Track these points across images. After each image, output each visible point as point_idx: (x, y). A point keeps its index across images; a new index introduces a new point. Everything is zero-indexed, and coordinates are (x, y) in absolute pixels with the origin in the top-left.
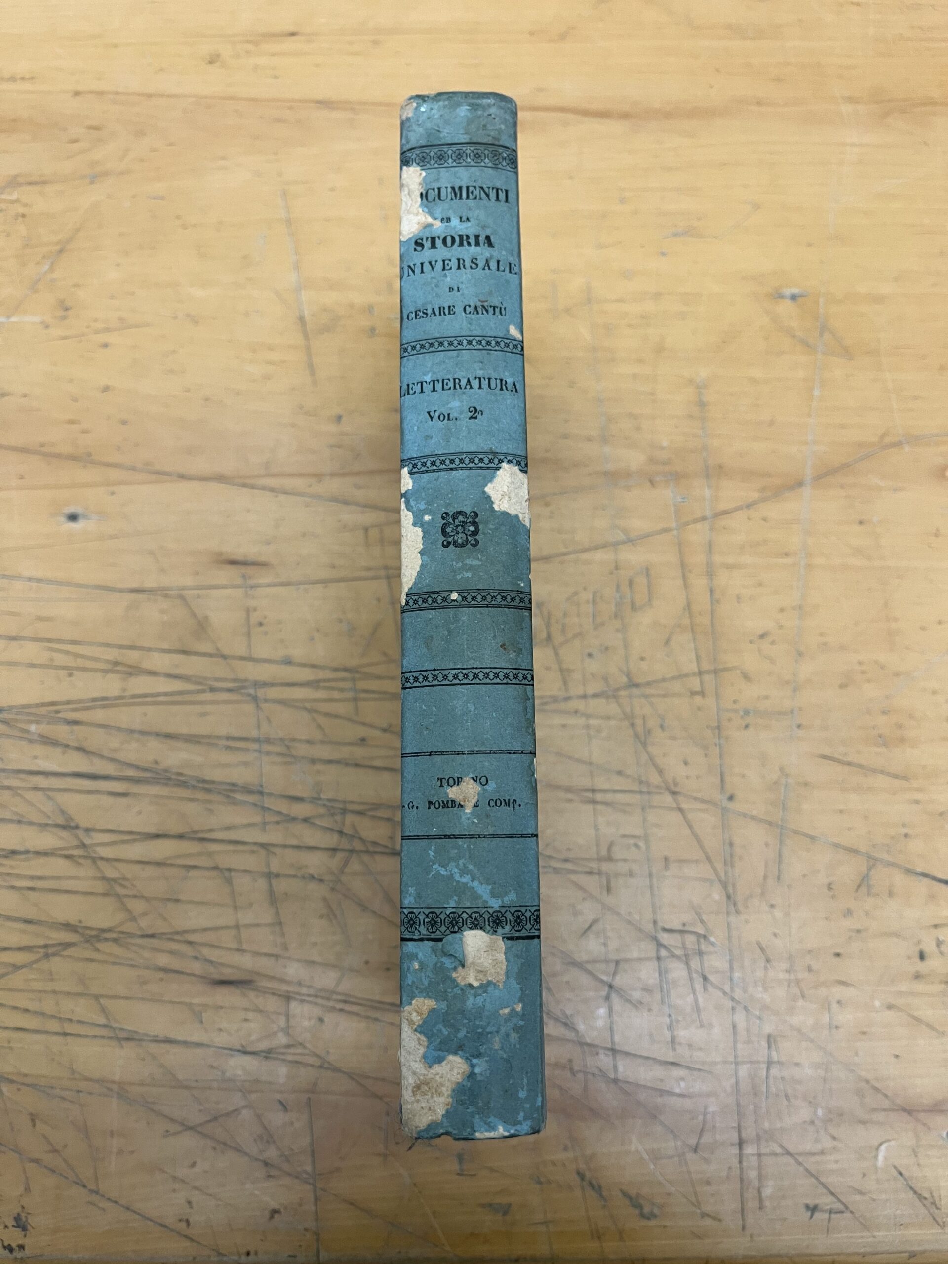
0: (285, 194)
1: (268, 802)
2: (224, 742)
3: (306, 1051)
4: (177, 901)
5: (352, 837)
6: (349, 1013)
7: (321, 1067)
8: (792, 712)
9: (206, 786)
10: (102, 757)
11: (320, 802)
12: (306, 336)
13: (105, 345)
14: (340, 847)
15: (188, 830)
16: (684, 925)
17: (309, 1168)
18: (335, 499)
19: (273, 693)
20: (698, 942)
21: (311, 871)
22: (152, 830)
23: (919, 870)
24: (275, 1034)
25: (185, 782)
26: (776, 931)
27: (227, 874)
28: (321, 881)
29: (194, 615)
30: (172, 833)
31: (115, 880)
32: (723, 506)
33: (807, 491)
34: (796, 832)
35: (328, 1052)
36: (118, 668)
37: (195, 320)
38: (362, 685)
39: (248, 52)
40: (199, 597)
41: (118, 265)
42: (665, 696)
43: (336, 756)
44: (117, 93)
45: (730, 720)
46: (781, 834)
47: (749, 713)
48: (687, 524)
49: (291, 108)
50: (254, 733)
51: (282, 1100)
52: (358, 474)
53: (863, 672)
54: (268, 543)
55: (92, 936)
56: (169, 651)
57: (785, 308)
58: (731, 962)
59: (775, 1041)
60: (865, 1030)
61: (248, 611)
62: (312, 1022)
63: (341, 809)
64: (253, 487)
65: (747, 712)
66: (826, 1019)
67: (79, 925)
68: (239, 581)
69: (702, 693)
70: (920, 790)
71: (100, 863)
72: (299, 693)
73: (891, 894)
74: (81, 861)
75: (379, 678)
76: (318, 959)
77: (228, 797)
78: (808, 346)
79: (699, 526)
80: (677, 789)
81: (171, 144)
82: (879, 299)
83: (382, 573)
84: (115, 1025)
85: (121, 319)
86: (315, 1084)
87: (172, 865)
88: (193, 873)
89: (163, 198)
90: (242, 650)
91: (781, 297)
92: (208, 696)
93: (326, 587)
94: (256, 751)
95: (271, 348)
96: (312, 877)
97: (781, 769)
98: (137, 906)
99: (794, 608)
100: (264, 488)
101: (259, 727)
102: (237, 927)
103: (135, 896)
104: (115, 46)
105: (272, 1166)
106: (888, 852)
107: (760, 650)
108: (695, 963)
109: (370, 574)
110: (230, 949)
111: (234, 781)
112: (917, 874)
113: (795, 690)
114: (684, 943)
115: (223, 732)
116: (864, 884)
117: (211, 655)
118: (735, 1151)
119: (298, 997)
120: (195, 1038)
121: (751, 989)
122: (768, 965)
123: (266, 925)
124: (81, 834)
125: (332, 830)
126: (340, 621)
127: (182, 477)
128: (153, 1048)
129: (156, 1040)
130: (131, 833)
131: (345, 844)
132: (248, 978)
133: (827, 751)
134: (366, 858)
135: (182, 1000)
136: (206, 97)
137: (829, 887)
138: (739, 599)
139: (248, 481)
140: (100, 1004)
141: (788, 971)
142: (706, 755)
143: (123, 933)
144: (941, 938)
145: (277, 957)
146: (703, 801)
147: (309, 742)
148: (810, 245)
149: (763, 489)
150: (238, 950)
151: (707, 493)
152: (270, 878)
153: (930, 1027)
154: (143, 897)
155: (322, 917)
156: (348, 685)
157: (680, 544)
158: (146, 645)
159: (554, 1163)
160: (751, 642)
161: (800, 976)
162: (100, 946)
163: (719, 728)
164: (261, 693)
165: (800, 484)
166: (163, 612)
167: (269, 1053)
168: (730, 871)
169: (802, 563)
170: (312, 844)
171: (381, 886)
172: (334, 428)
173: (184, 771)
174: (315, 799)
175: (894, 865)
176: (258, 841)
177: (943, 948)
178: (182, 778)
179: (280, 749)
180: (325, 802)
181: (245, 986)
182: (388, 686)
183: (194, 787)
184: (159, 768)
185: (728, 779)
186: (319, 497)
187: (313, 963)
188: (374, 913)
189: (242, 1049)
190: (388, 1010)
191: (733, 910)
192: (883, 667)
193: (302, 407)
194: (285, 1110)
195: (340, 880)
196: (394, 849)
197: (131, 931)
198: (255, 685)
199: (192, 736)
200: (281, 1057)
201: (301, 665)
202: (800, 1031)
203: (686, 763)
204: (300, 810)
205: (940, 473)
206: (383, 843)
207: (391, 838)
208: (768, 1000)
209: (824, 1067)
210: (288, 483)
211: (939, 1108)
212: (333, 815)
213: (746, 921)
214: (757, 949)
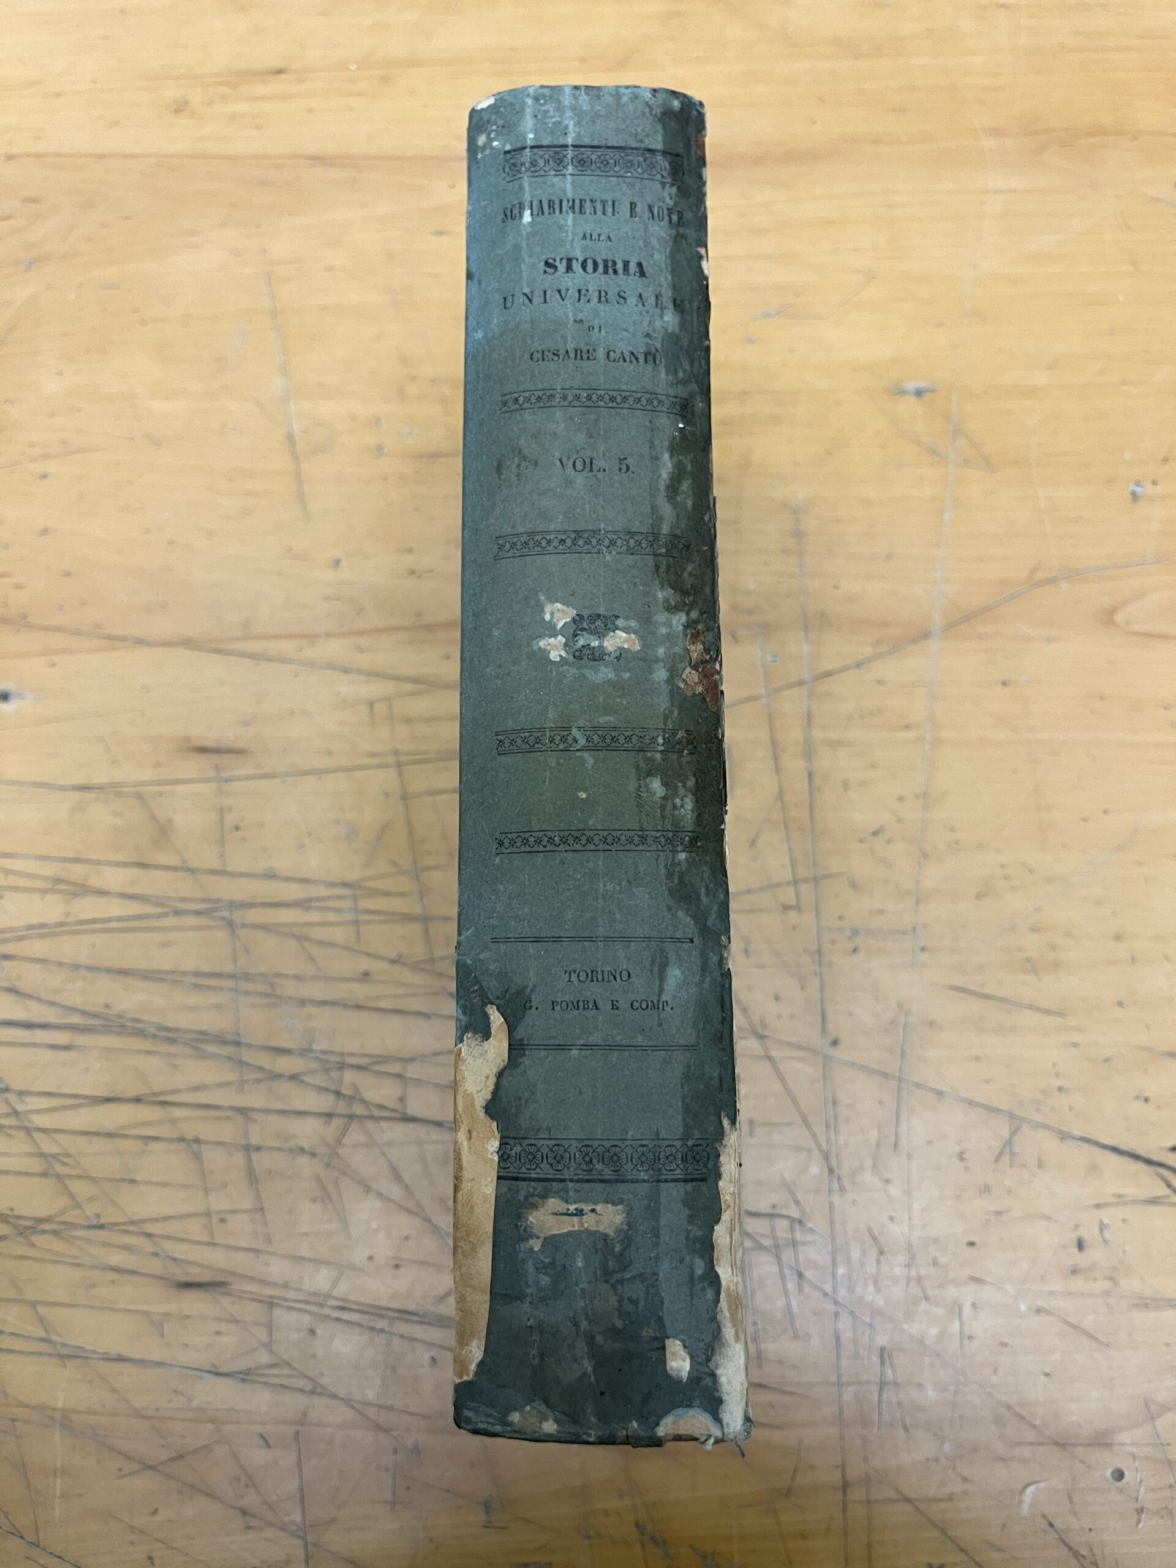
0: (269, 276)
1: (247, 1056)
2: (192, 979)
3: (295, 1373)
4: (133, 1182)
5: (352, 1098)
6: (348, 1322)
7: (312, 1392)
8: (914, 930)
9: (170, 1035)
10: (39, 1000)
11: (312, 1055)
12: (295, 456)
13: (44, 476)
14: (336, 1112)
15: (146, 1092)
16: (774, 1206)
17: (298, 1519)
18: (331, 666)
19: (253, 916)
20: (792, 1230)
21: (304, 1143)
22: (101, 1092)
23: (1078, 1133)
24: (254, 1350)
25: (144, 1030)
26: (893, 1214)
27: (195, 1147)
28: (313, 1155)
29: (153, 818)
30: (124, 1096)
31: (54, 1156)
32: (827, 665)
33: (934, 645)
34: (919, 1086)
35: (322, 1374)
36: (62, 887)
37: (156, 442)
38: (365, 904)
39: (224, 98)
40: (161, 794)
41: (60, 373)
42: (751, 912)
43: (330, 996)
44: (58, 155)
46: (899, 1089)
47: (857, 932)
48: (779, 690)
49: (278, 166)
50: (229, 968)
51: (263, 1434)
52: (361, 633)
53: (1007, 878)
54: (247, 724)
55: (27, 1228)
56: (125, 865)
57: (908, 407)
58: (833, 1253)
59: (890, 1356)
60: (1006, 1340)
61: (222, 811)
62: (302, 1335)
63: (339, 1063)
64: (227, 653)
65: (855, 932)
66: (956, 1327)
67: (9, 1212)
68: (211, 773)
69: (798, 908)
70: (1080, 1030)
71: (37, 1135)
72: (286, 916)
73: (1040, 1165)
74: (13, 1132)
75: (387, 894)
76: (305, 1252)
77: (197, 1049)
78: (937, 455)
79: (795, 691)
80: (766, 1034)
81: (126, 218)
82: (1028, 392)
83: (391, 759)
84: (54, 1338)
85: (64, 442)
86: (305, 1414)
87: (125, 1136)
88: (154, 1146)
89: (116, 286)
90: (214, 863)
91: (902, 392)
92: (171, 921)
93: (320, 778)
94: (230, 989)
95: (251, 475)
96: (302, 1150)
97: (900, 1006)
98: (82, 1189)
99: (917, 796)
100: (242, 654)
101: (235, 959)
102: (208, 1214)
103: (79, 1177)
104: (58, 95)
105: (253, 1515)
106: (1038, 1110)
107: (872, 851)
108: (787, 1256)
109: (376, 761)
110: (200, 1243)
111: (204, 1029)
112: (1074, 1138)
113: (917, 902)
114: (773, 1230)
115: (189, 965)
116: (1006, 1151)
117: (175, 869)
118: (839, 1496)
119: (283, 1303)
120: (156, 1356)
121: (859, 1290)
122: (882, 1258)
123: (245, 1211)
124: (12, 1097)
125: (327, 1090)
126: (338, 822)
127: (140, 642)
128: (105, 1368)
129: (107, 1358)
130: (75, 1096)
131: (342, 1108)
132: (220, 1279)
133: (958, 981)
134: (369, 1125)
135: (140, 1307)
136: (172, 156)
137: (961, 1156)
138: (845, 785)
139: (222, 646)
140: (37, 1313)
141: (908, 1266)
142: (803, 988)
143: (65, 1223)
144: (1106, 1221)
145: (256, 1251)
146: (800, 1047)
148: (940, 325)
149: (879, 642)
150: (209, 1244)
151: (806, 648)
152: (249, 1151)
153: (1089, 1335)
154: (90, 1178)
155: (314, 1200)
156: (347, 904)
157: (770, 716)
158: (94, 857)
159: (606, 1513)
160: (861, 841)
161: (923, 1272)
162: (35, 1239)
163: (819, 952)
164: (237, 916)
165: (926, 635)
166: (116, 814)
167: (248, 1374)
168: (833, 1137)
169: (928, 737)
170: (302, 1108)
171: (389, 1161)
172: (330, 575)
173: (140, 1017)
174: (305, 1050)
175: (1045, 1126)
176: (234, 1104)
177: (1107, 1235)
178: (140, 1026)
179: (262, 987)
180: (317, 1055)
181: (218, 1290)
182: (397, 905)
183: (154, 1036)
184: (112, 1012)
185: (830, 1017)
186: (311, 664)
187: (303, 1259)
188: (380, 1194)
189: (213, 1369)
190: (398, 1318)
191: (836, 1186)
192: (1031, 871)
193: (290, 550)
194: (268, 1445)
195: (337, 1154)
196: (405, 1114)
197: (75, 1221)
198: (230, 906)
199: (153, 971)
200: (262, 1379)
201: (289, 879)
202: (922, 1343)
203: (777, 999)
204: (284, 1065)
205: (1107, 618)
206: (391, 1106)
207: (402, 1099)
208: (880, 1302)
209: (953, 1388)
210: (273, 647)
211: (1101, 1441)
212: (327, 1071)
213: (854, 1202)
214: (868, 1240)
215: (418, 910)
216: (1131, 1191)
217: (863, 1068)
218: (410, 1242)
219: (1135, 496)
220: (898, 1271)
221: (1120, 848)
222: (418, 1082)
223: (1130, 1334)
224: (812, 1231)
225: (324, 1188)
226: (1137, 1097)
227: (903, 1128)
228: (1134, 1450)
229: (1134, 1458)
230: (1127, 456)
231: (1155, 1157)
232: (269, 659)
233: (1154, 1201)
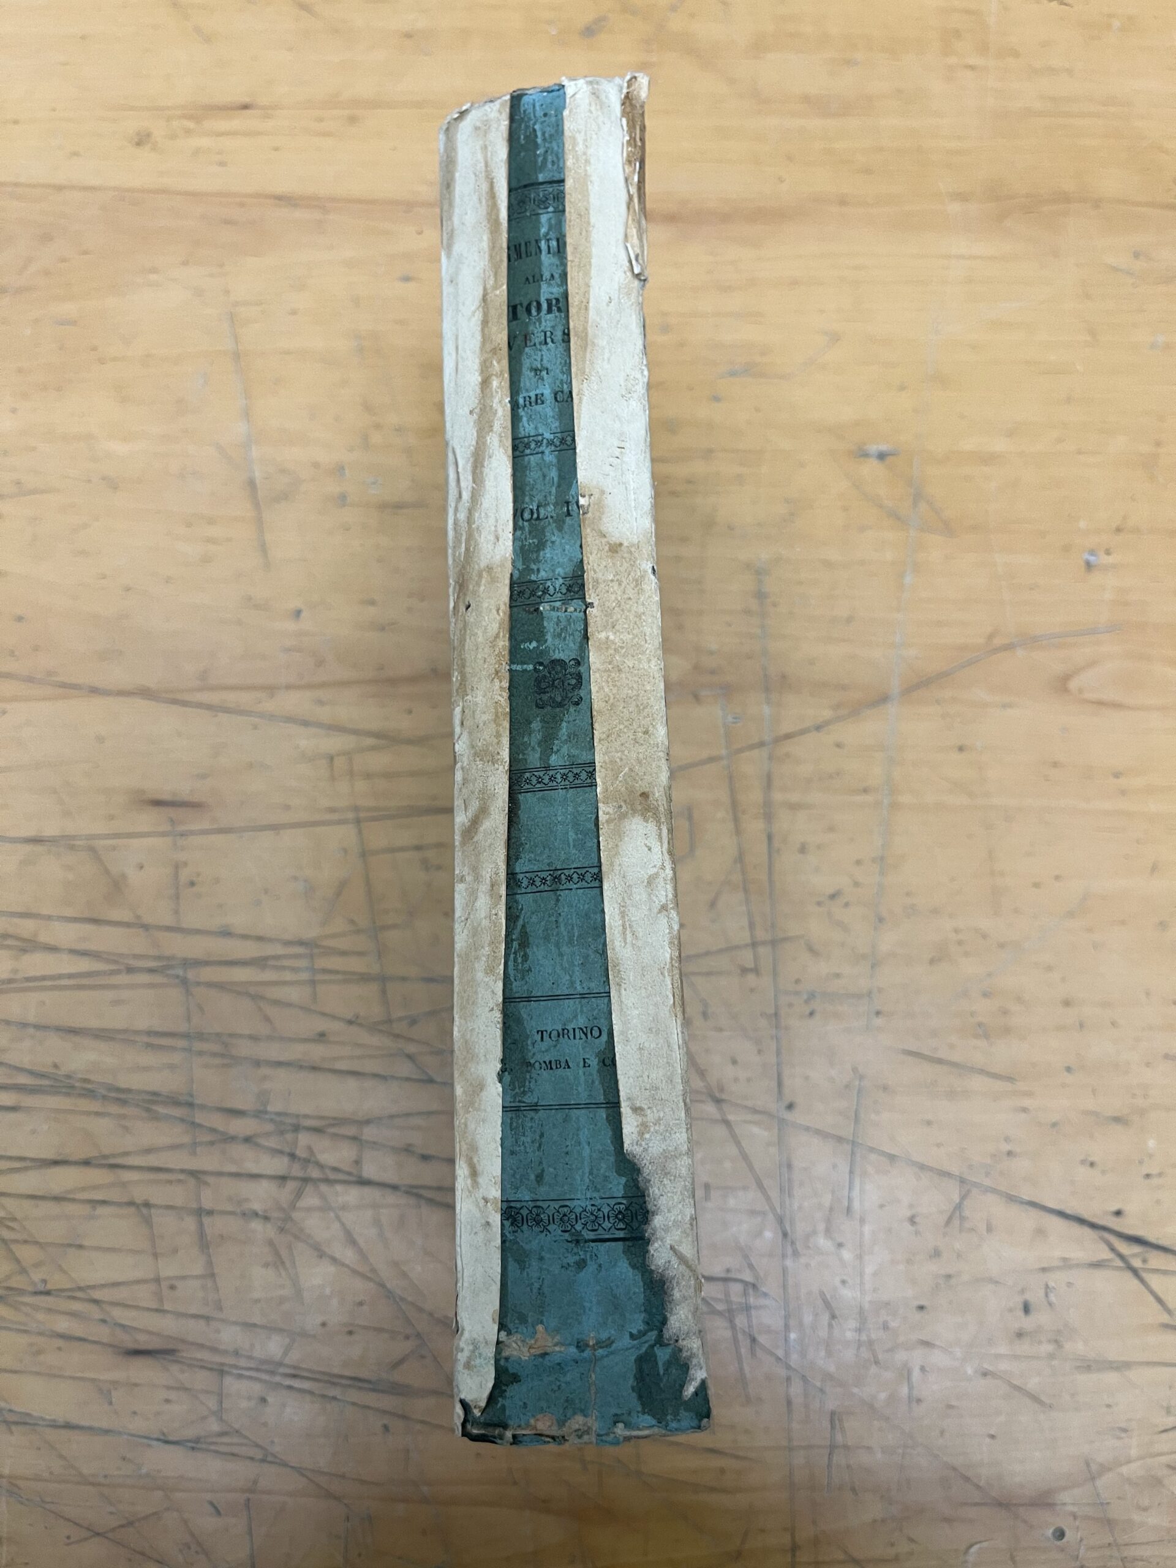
0: (232, 317)
1: (200, 1117)
2: (146, 1039)
3: (245, 1441)
4: (80, 1247)
5: (307, 1161)
6: (299, 1389)
7: (263, 1461)
8: (869, 994)
9: (122, 1096)
11: (267, 1117)
12: (257, 505)
14: (291, 1175)
15: (95, 1153)
16: (728, 1271)
18: (290, 719)
19: (208, 974)
20: (745, 1294)
21: (257, 1206)
22: (50, 1155)
23: (1026, 1198)
24: (204, 1418)
25: (93, 1091)
26: (845, 1278)
27: (144, 1211)
28: (266, 1218)
29: (107, 872)
30: (72, 1158)
32: (786, 728)
33: (893, 709)
34: (872, 1150)
35: (273, 1442)
36: (9, 942)
37: (112, 484)
38: (323, 963)
39: (188, 132)
41: (14, 411)
42: (709, 974)
43: (286, 1056)
44: (16, 185)
45: (790, 1005)
46: (853, 1154)
47: (814, 996)
48: (741, 750)
49: (242, 205)
50: (183, 1028)
51: (215, 1502)
52: (323, 685)
53: (960, 943)
54: (203, 777)
56: (75, 920)
57: (870, 469)
58: (787, 1317)
59: (841, 1421)
60: (953, 1403)
61: (177, 867)
62: (252, 1403)
63: (293, 1125)
64: (184, 704)
65: (812, 996)
66: (904, 1390)
68: (166, 827)
69: (756, 971)
70: (1029, 1094)
72: (241, 975)
73: (989, 1229)
75: (344, 953)
76: (257, 1319)
77: (148, 1110)
78: (898, 518)
79: (756, 753)
80: (724, 1097)
81: (85, 253)
82: (989, 459)
83: (350, 815)
85: (17, 483)
86: (255, 1482)
87: (74, 1200)
88: (101, 1210)
89: (74, 323)
90: (168, 920)
91: (865, 455)
92: (123, 979)
93: (279, 833)
94: (184, 1049)
95: (211, 521)
96: (256, 1214)
97: (855, 1070)
98: (27, 1253)
99: (874, 860)
100: (199, 705)
102: (157, 1280)
103: (26, 1242)
104: (16, 122)
106: (987, 1174)
107: (829, 914)
108: (740, 1321)
109: (335, 817)
110: (148, 1309)
111: (156, 1090)
112: (1024, 1203)
113: (873, 966)
114: (727, 1294)
115: (142, 1024)
116: (956, 1216)
117: (127, 925)
118: (788, 1558)
119: (235, 1371)
120: (104, 1425)
121: (811, 1355)
122: (833, 1322)
123: (197, 1277)
126: (295, 878)
127: (94, 691)
128: (51, 1435)
129: (54, 1425)
130: (22, 1159)
131: (297, 1171)
132: (170, 1346)
133: (914, 1046)
134: (324, 1188)
135: (88, 1375)
136: (132, 190)
137: (912, 1220)
138: (803, 848)
139: (179, 696)
141: (859, 1330)
142: (759, 1052)
143: (10, 1289)
144: (1051, 1284)
145: (207, 1319)
146: (755, 1111)
147: (254, 1038)
148: (902, 388)
149: (839, 705)
150: (157, 1310)
151: (766, 710)
152: (200, 1215)
153: (1035, 1399)
154: (36, 1243)
155: (266, 1265)
156: (303, 963)
157: (731, 778)
158: (45, 911)
160: (819, 904)
161: (873, 1336)
163: (776, 1014)
164: (191, 975)
165: (885, 699)
166: (68, 868)
167: (197, 1442)
168: (787, 1203)
169: (886, 801)
170: (255, 1170)
171: (343, 1224)
172: (291, 626)
173: (92, 1077)
174: (260, 1112)
175: (994, 1191)
176: (186, 1167)
177: (1053, 1298)
178: (89, 1086)
179: (215, 1048)
180: (273, 1117)
181: (167, 1356)
182: (356, 965)
183: (104, 1097)
184: (60, 1073)
185: (787, 1082)
186: (272, 717)
187: (255, 1325)
188: (334, 1260)
189: (162, 1437)
190: (350, 1386)
191: (789, 1251)
192: (985, 936)
193: (250, 599)
194: (218, 1513)
195: (290, 1219)
196: (360, 1177)
197: (20, 1286)
198: (185, 964)
199: (103, 1030)
200: (212, 1447)
201: (245, 937)
202: (871, 1407)
203: (734, 1062)
204: (240, 1127)
205: (1061, 685)
206: (347, 1169)
207: (357, 1162)
208: (832, 1369)
209: (900, 1451)
210: (231, 698)
211: (1043, 1501)
212: (282, 1133)
213: (807, 1265)
214: (820, 1302)
215: (375, 969)
216: (1078, 1254)
217: (818, 1132)
218: (365, 1307)
219: (1089, 566)
220: (849, 1335)
221: (1071, 914)
222: (374, 1145)
223: (1073, 1395)
224: (765, 1295)
225: (277, 1254)
226: (1083, 1162)
227: (856, 1193)
228: (1075, 1509)
229: (1075, 1517)
230: (1082, 524)
231: (1101, 1222)
232: (227, 710)
233: (1097, 1265)
